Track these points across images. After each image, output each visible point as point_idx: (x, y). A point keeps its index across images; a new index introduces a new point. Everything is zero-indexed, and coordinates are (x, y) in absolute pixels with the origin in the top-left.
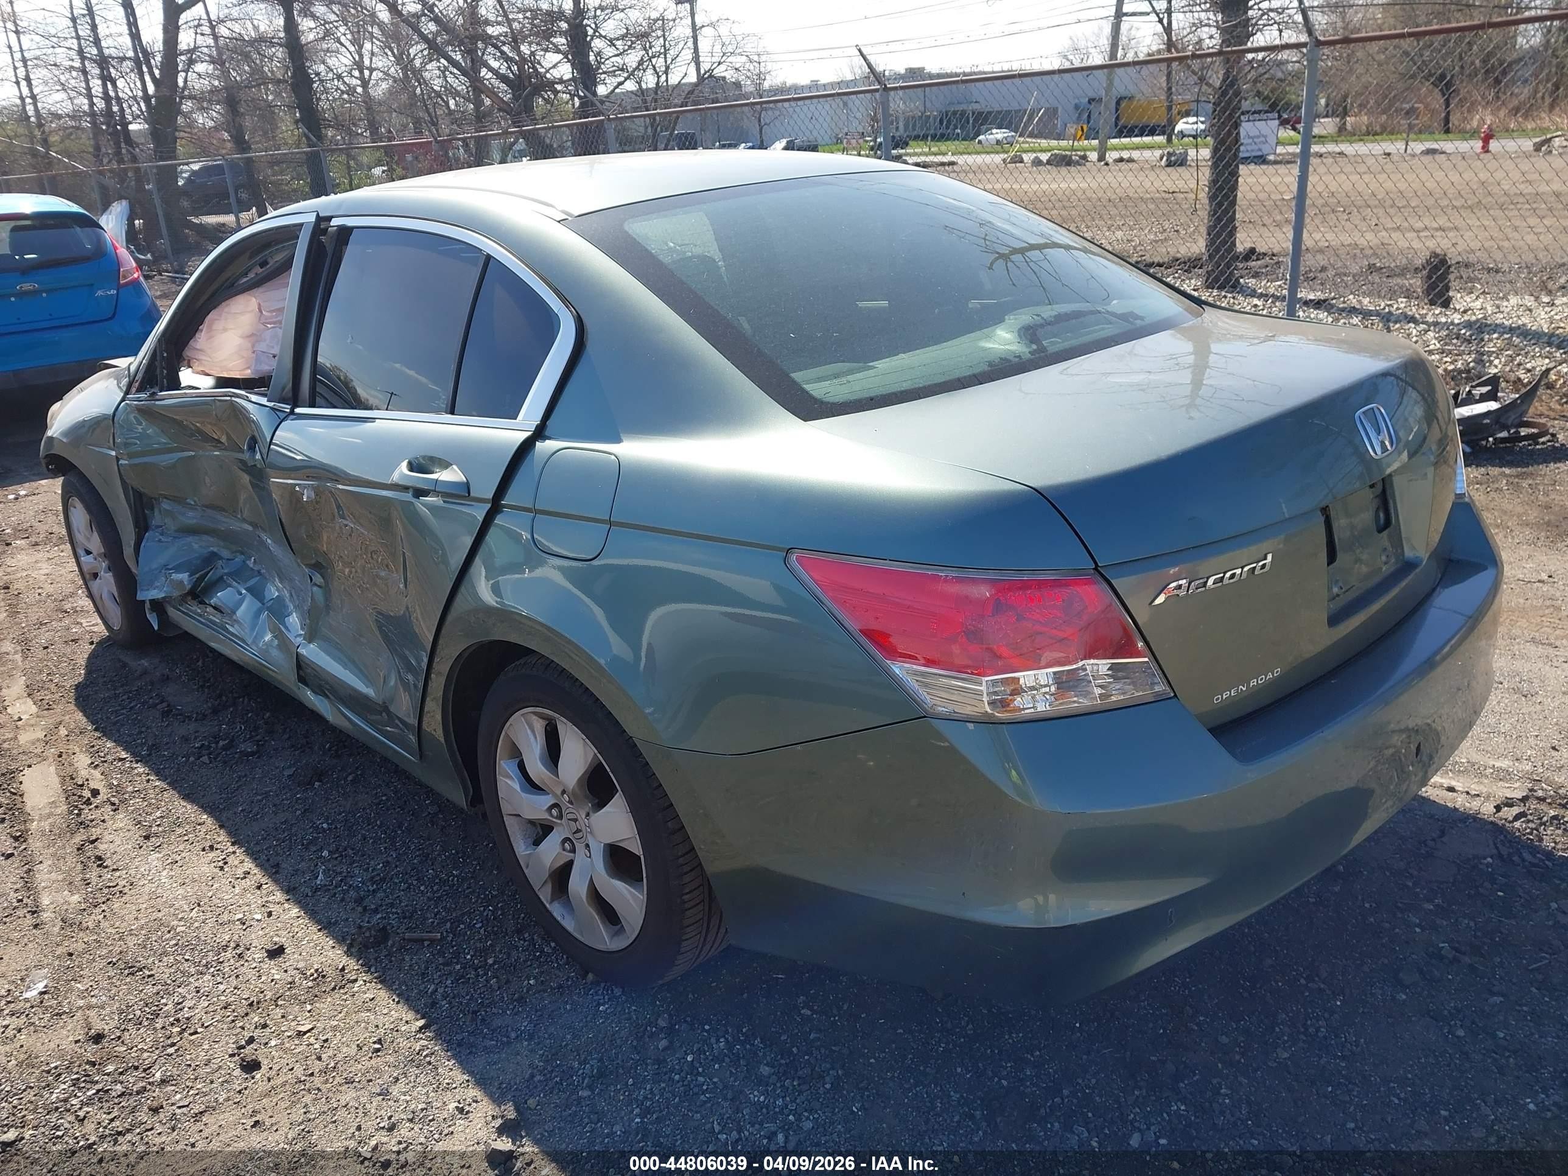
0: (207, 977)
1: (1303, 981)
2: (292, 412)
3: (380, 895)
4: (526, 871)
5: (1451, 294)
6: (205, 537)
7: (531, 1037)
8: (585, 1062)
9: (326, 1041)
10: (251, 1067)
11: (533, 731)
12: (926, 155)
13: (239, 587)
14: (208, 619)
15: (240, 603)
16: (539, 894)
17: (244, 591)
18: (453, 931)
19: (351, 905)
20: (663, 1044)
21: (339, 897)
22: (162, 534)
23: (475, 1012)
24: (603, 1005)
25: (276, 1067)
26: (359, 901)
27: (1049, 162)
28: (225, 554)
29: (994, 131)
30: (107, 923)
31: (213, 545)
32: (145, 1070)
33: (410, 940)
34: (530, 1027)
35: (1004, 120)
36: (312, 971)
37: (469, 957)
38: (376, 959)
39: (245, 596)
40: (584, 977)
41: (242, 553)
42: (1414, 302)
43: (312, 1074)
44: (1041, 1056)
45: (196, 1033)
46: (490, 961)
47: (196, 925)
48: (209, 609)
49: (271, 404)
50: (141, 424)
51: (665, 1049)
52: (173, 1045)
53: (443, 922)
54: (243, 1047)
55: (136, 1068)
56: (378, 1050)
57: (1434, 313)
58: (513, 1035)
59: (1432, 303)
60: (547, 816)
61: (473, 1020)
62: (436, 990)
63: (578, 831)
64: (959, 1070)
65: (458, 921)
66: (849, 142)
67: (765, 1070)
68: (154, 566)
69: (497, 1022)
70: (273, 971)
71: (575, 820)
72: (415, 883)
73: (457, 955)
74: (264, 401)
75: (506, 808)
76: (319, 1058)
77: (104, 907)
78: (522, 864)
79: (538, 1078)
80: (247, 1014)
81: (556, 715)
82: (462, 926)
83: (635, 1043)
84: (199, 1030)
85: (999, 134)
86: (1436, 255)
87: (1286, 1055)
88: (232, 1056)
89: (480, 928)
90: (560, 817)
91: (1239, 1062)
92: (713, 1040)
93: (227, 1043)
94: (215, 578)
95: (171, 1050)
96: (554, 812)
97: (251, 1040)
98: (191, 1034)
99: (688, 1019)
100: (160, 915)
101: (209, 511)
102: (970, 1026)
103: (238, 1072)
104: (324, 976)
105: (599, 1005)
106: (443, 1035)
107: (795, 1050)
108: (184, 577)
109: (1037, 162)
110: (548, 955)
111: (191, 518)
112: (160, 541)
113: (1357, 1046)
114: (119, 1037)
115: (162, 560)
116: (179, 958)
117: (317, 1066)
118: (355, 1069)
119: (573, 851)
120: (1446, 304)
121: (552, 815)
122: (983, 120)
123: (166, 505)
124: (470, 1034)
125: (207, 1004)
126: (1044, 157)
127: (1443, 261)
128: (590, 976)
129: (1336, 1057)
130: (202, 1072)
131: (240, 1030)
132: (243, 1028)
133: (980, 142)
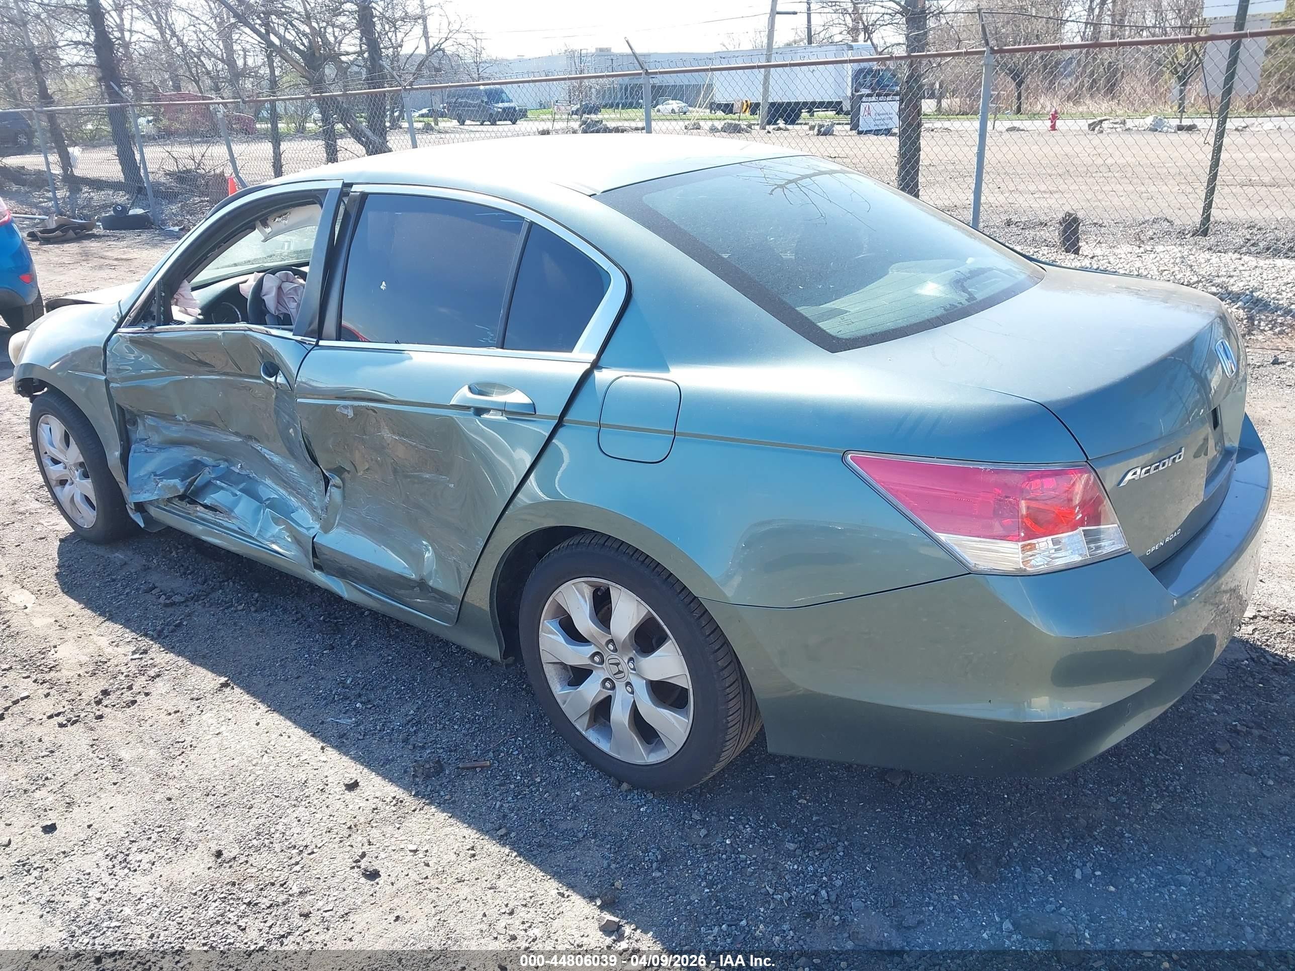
0: (301, 809)
1: (1152, 755)
2: (317, 345)
3: (421, 734)
4: (563, 707)
5: (1080, 244)
6: (188, 448)
7: (595, 836)
8: (647, 851)
9: (427, 851)
10: (373, 875)
11: (584, 597)
12: (619, 120)
13: (232, 489)
14: (197, 517)
15: (236, 503)
16: (575, 724)
17: (238, 493)
18: (496, 758)
19: (400, 744)
20: (703, 832)
21: (387, 739)
22: (147, 446)
23: (542, 820)
24: (642, 806)
25: (394, 875)
26: (406, 741)
27: (724, 130)
28: (208, 460)
29: (671, 102)
30: (190, 772)
31: (197, 455)
32: (282, 885)
33: (463, 769)
34: (591, 827)
35: (677, 93)
36: (390, 798)
37: (518, 778)
38: (441, 785)
39: (240, 498)
40: (619, 787)
41: (226, 460)
42: (1054, 250)
43: (427, 878)
44: (987, 820)
45: (313, 853)
46: (538, 780)
47: (272, 768)
48: (200, 508)
49: (299, 338)
50: (132, 352)
51: (706, 836)
52: (297, 863)
53: (485, 752)
54: (359, 861)
55: (273, 884)
56: (474, 855)
57: (1069, 259)
58: (581, 835)
59: (1067, 251)
60: (589, 662)
61: (543, 826)
62: (502, 806)
63: (620, 672)
64: (932, 834)
65: (497, 752)
66: (558, 108)
67: (792, 846)
68: (142, 473)
69: (563, 826)
70: (357, 801)
71: (617, 664)
72: (447, 723)
73: (507, 776)
74: (289, 335)
75: (545, 658)
76: (427, 865)
77: (181, 758)
78: (559, 701)
79: (613, 866)
80: (350, 835)
81: (610, 583)
82: (502, 754)
83: (680, 834)
84: (315, 850)
85: (675, 105)
86: (1070, 215)
87: (1159, 807)
88: (353, 868)
89: (518, 754)
90: (602, 662)
91: (1129, 814)
92: (741, 827)
93: (344, 859)
94: (204, 482)
95: (297, 868)
96: (597, 659)
97: (363, 855)
98: (309, 854)
99: (715, 813)
100: (235, 762)
101: (192, 425)
102: (929, 803)
103: (363, 880)
104: (401, 802)
105: (639, 807)
106: (523, 840)
107: (805, 829)
108: (176, 482)
109: (713, 130)
110: (582, 772)
111: (175, 432)
112: (146, 452)
113: (1204, 796)
114: (247, 862)
115: (150, 466)
116: (269, 795)
117: (428, 871)
118: (460, 871)
119: (613, 688)
120: (1076, 252)
121: (594, 661)
122: (659, 93)
123: (150, 421)
124: (544, 837)
125: (311, 830)
126: (719, 125)
127: (1076, 220)
128: (625, 786)
129: (1193, 806)
130: (330, 882)
131: (350, 848)
132: (352, 846)
133: (659, 111)
